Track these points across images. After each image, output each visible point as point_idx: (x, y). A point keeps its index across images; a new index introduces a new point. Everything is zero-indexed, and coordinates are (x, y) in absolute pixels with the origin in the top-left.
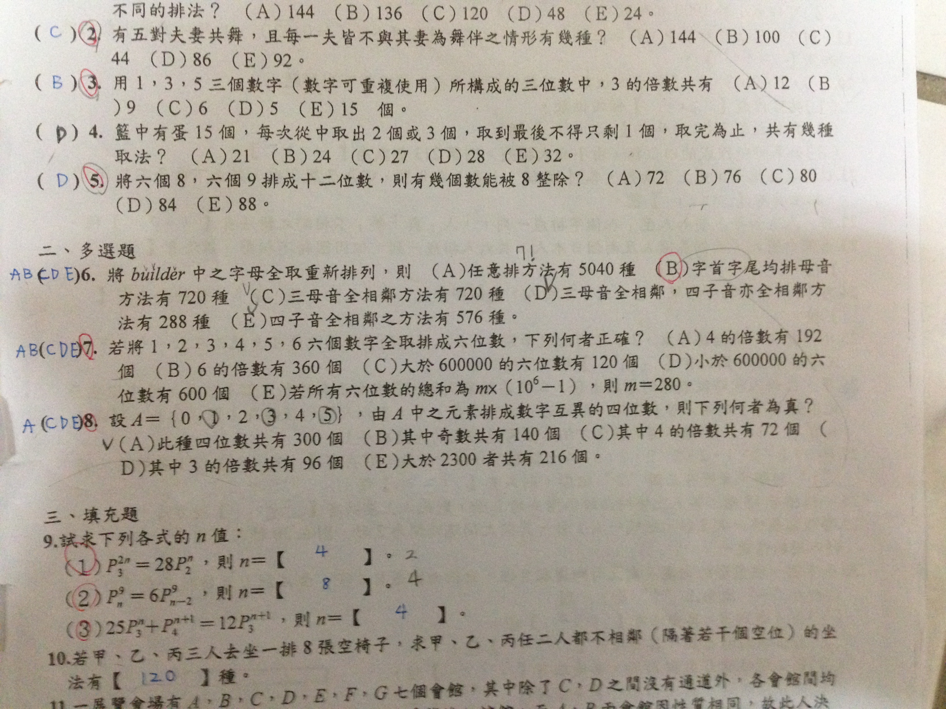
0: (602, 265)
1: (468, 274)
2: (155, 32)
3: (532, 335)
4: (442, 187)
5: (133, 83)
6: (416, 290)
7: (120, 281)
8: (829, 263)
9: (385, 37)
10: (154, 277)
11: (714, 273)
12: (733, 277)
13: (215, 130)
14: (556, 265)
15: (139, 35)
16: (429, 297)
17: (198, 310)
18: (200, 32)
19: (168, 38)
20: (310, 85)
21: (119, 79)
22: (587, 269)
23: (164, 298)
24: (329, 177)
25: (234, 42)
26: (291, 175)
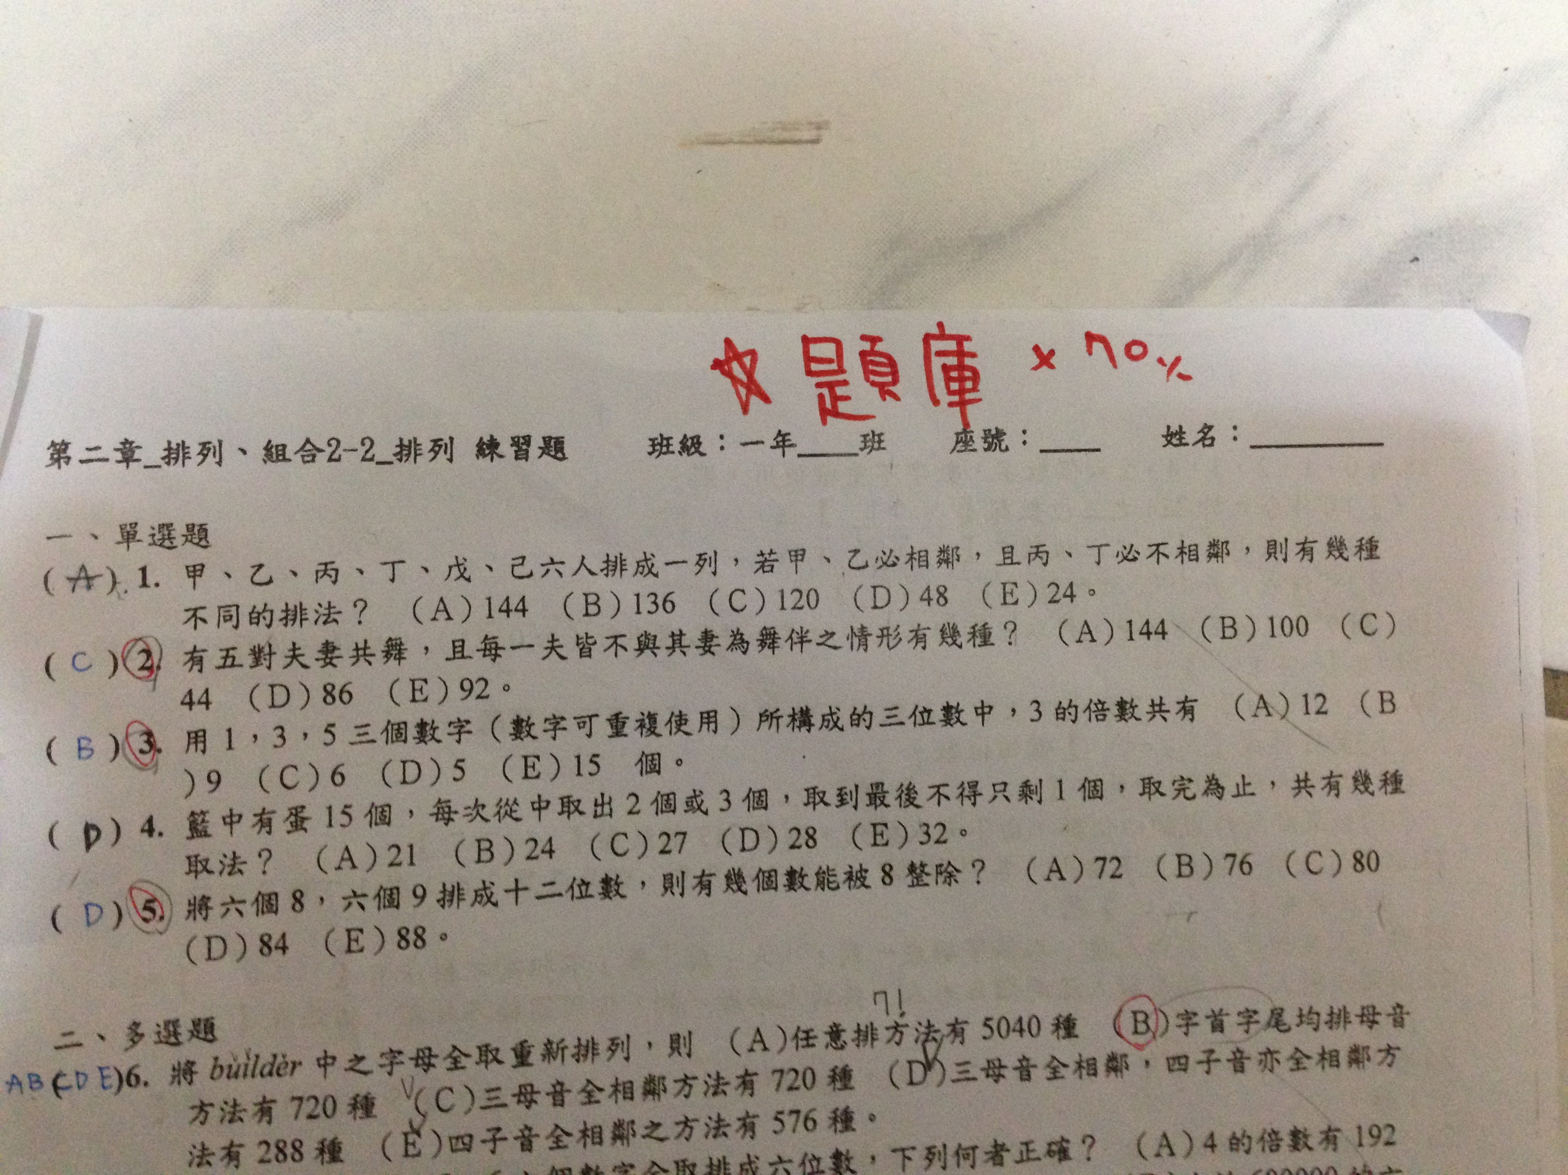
0: (1020, 1020)
1: (791, 1044)
2: (257, 654)
3: (903, 1150)
4: (745, 893)
5: (216, 741)
6: (702, 1076)
7: (190, 1083)
8: (1405, 1010)
9: (646, 644)
10: (249, 1073)
11: (1214, 1029)
12: (1246, 1036)
13: (359, 811)
14: (942, 1025)
15: (229, 660)
16: (726, 1088)
17: (323, 1129)
18: (335, 648)
19: (279, 661)
20: (521, 727)
21: (193, 735)
22: (995, 1027)
23: (265, 1109)
24: (552, 883)
25: (392, 662)
26: (488, 884)
